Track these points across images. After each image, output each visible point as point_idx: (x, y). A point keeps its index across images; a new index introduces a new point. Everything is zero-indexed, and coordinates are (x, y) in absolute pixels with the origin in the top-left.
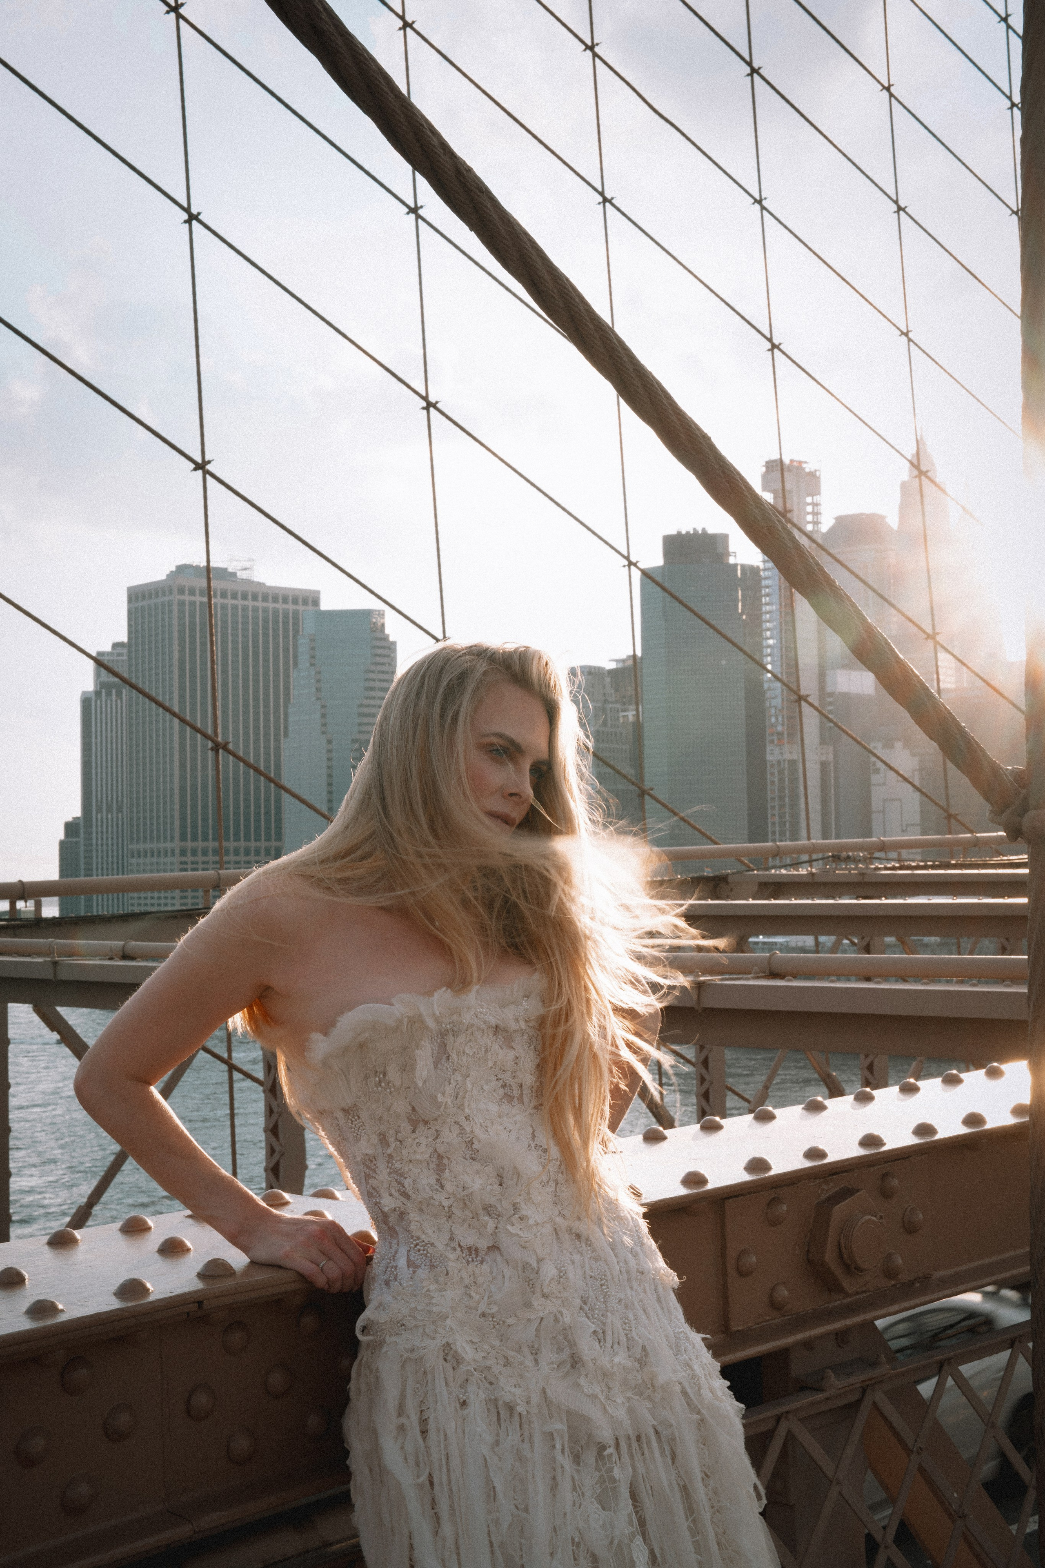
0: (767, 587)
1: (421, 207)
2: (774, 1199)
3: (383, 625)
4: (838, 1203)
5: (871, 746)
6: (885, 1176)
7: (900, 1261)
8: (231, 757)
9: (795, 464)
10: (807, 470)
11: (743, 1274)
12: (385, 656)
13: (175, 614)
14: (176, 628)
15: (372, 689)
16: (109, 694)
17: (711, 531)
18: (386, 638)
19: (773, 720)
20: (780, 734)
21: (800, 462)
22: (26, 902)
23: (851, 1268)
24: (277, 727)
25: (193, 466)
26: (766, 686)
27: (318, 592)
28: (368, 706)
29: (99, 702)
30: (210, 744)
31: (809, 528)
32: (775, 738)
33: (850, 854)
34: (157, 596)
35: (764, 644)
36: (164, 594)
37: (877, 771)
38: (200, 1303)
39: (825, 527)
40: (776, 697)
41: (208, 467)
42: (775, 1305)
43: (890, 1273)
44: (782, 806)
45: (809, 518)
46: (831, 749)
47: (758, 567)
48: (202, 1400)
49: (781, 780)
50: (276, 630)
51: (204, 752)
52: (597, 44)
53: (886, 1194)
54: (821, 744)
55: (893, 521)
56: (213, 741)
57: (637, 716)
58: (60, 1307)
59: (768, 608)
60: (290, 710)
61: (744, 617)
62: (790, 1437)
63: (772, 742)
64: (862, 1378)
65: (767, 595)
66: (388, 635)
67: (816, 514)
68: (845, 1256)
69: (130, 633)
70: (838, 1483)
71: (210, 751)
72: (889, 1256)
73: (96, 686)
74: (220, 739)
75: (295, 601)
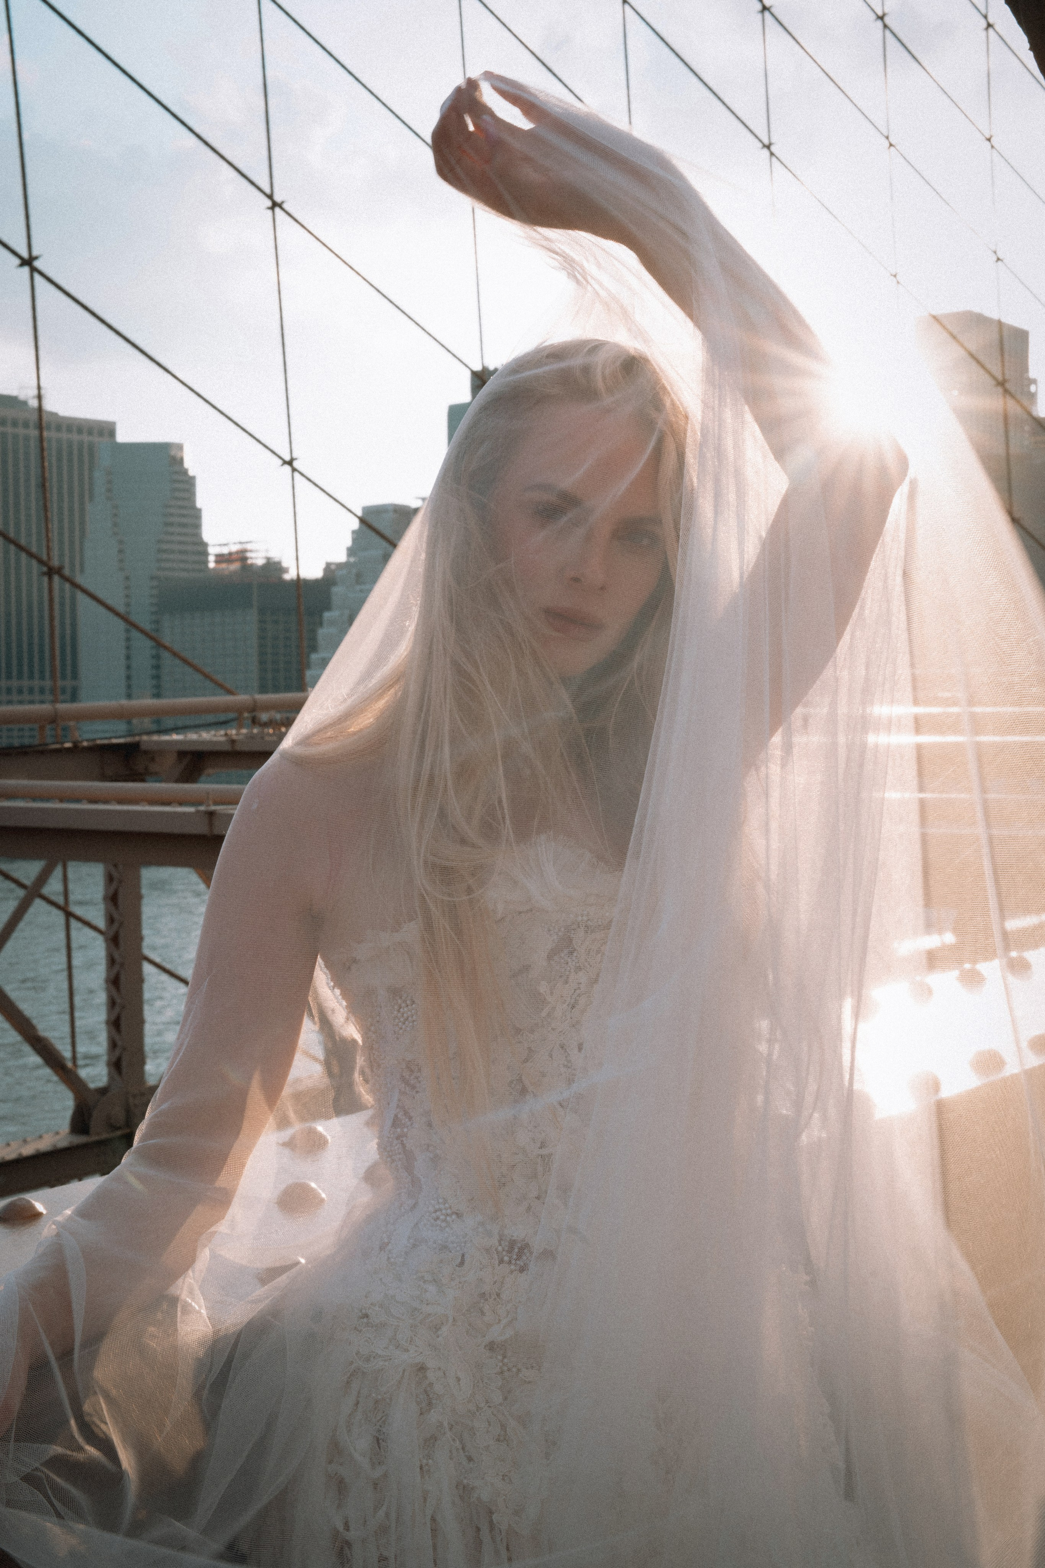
3: (182, 458)
12: (184, 490)
18: (185, 472)
24: (73, 563)
25: (21, 263)
27: (114, 423)
28: (167, 542)
30: (44, 568)
41: (35, 263)
50: (70, 461)
56: (46, 566)
60: (86, 545)
66: (187, 470)
71: (45, 577)
74: (55, 563)
75: (90, 432)
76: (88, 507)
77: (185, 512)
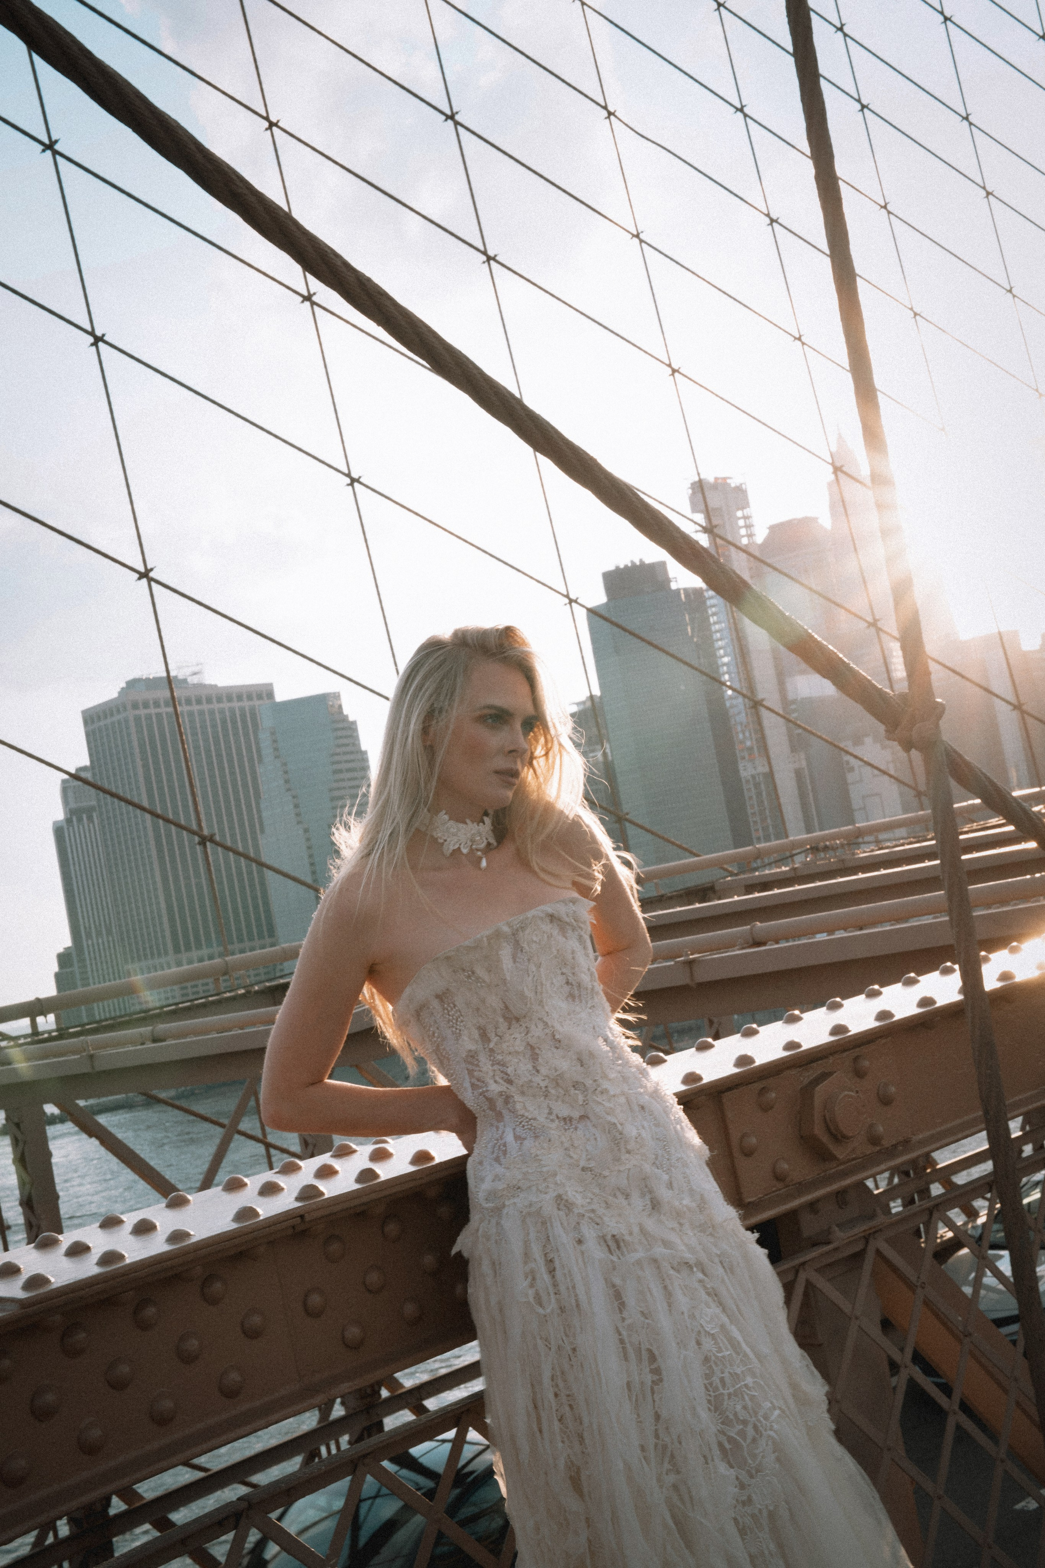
0: (713, 606)
1: (314, 294)
2: (764, 1088)
3: (340, 707)
4: (818, 1084)
5: (842, 745)
6: (856, 1059)
7: (881, 1129)
8: (220, 849)
9: (720, 481)
10: (733, 485)
11: (748, 1153)
12: (346, 737)
13: (133, 730)
14: (135, 744)
15: (340, 771)
16: (80, 820)
17: (648, 561)
18: (345, 719)
19: (741, 736)
20: (750, 749)
21: (725, 479)
22: (46, 1017)
23: (838, 1137)
24: (252, 826)
25: (137, 576)
26: (728, 704)
27: (271, 685)
28: (338, 789)
29: (71, 828)
30: (197, 839)
31: (745, 541)
32: (746, 754)
33: (828, 843)
34: (112, 715)
35: (719, 662)
36: (118, 711)
37: (852, 769)
38: (302, 1217)
39: (760, 538)
40: (739, 713)
41: (152, 574)
42: (779, 1178)
43: (874, 1140)
44: (764, 820)
45: (743, 532)
46: (803, 756)
47: (701, 588)
48: (315, 1300)
49: (759, 794)
50: (235, 728)
51: (192, 848)
52: (457, 113)
53: (860, 1074)
54: (792, 751)
55: (826, 521)
56: (199, 836)
57: (605, 754)
58: (192, 1233)
59: (717, 627)
60: (262, 806)
61: (695, 640)
62: (809, 1284)
63: (743, 758)
64: (864, 1227)
65: (714, 614)
66: (347, 716)
67: (748, 527)
68: (832, 1128)
69: (91, 755)
70: (857, 1318)
71: (198, 847)
72: (871, 1126)
73: (65, 813)
74: (206, 832)
75: (250, 697)
76: (259, 770)
77: (352, 757)
